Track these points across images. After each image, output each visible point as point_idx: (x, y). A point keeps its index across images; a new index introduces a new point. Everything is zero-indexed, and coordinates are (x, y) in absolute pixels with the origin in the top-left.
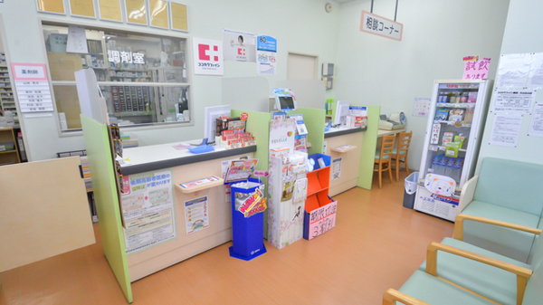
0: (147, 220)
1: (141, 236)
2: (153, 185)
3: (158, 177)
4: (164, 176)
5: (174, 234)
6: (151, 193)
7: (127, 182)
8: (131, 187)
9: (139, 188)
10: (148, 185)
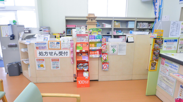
0: (166, 79)
1: (163, 83)
2: (171, 67)
3: (174, 65)
4: (175, 66)
5: (172, 94)
6: (170, 70)
7: (164, 61)
8: (165, 63)
9: (167, 65)
10: (170, 66)
